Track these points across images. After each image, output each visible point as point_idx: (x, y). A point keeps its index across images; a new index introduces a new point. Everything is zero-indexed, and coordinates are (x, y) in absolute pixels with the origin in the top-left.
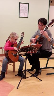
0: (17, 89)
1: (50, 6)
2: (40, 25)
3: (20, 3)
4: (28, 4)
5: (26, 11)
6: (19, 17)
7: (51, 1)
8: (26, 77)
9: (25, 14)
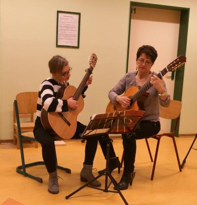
1: (132, 20)
3: (58, 12)
5: (75, 31)
6: (58, 46)
7: (135, 9)
9: (70, 39)
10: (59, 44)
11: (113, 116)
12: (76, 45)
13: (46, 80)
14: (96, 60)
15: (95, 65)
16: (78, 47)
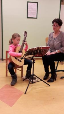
0: (25, 95)
1: (61, 5)
2: (54, 25)
3: (28, 2)
4: (37, 3)
5: (35, 10)
6: (28, 18)
8: (34, 82)
10: (28, 17)
12: (36, 17)
16: (37, 18)
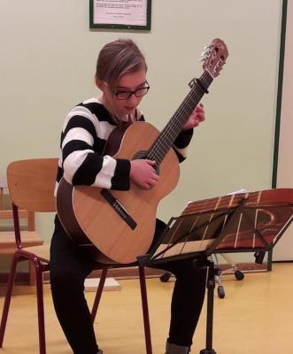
6: (94, 26)
11: (230, 205)
12: (143, 23)
13: (81, 105)
14: (223, 58)
15: (218, 69)
16: (147, 28)
